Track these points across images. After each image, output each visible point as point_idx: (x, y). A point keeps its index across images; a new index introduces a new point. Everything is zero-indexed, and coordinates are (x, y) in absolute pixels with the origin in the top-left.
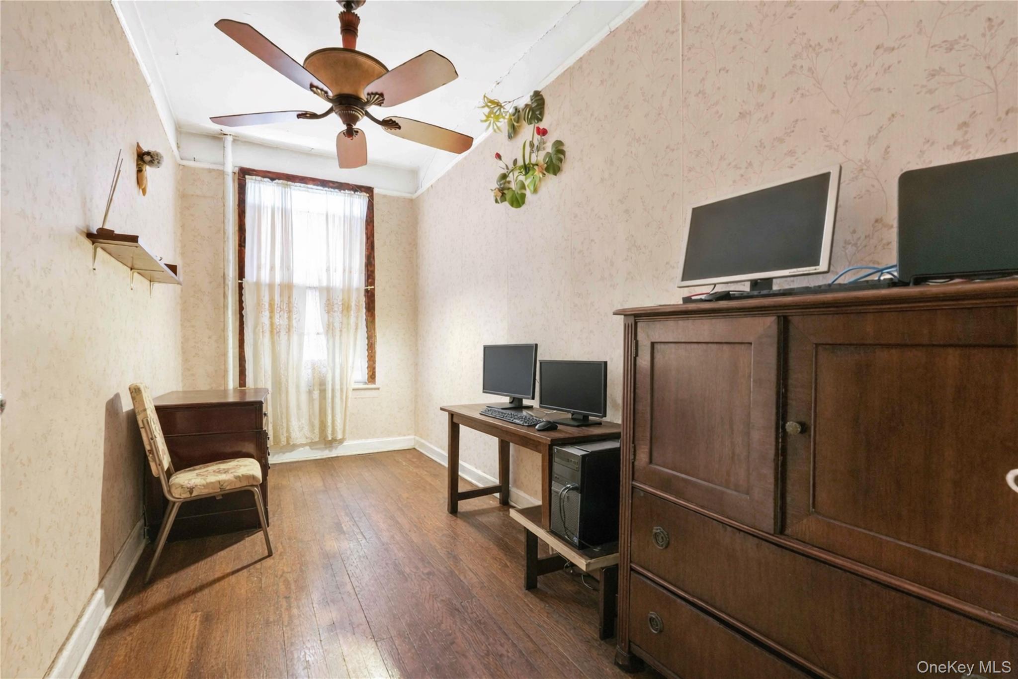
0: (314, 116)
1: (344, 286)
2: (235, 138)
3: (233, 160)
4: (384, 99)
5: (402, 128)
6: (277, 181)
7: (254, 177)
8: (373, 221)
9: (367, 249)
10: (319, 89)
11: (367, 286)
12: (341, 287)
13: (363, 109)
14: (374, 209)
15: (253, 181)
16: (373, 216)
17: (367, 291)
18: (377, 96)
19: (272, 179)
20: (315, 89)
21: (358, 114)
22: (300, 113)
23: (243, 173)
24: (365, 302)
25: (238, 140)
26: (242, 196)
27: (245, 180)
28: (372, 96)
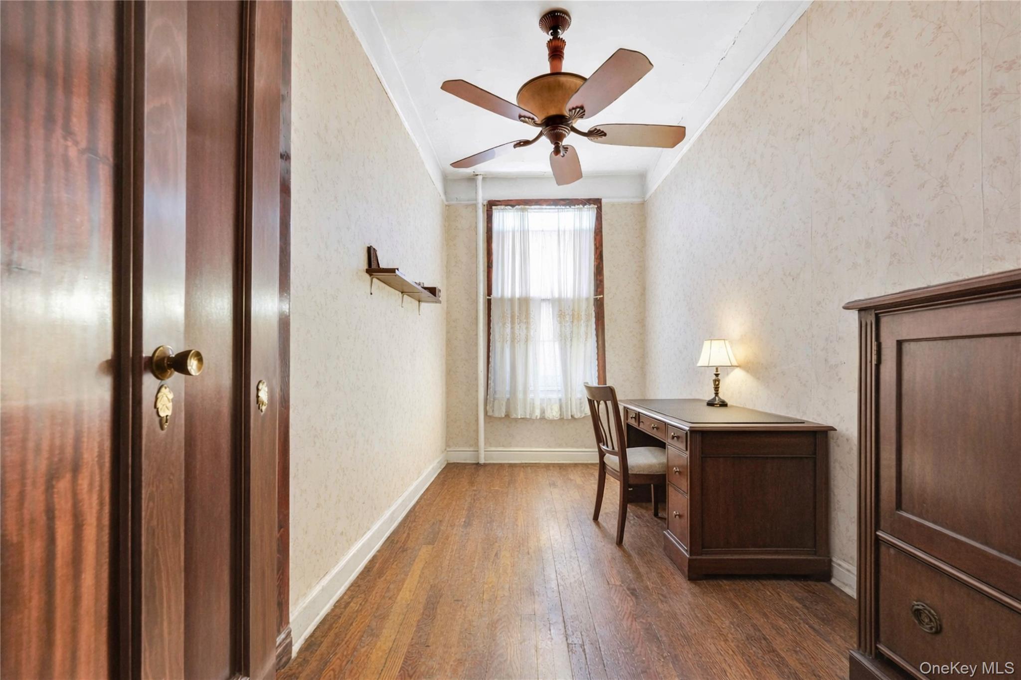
0: (526, 143)
1: (574, 295)
2: (484, 176)
3: (483, 195)
4: (584, 111)
5: (607, 134)
6: (517, 207)
7: (499, 207)
8: (601, 232)
9: (596, 259)
10: (527, 117)
11: (597, 295)
12: (572, 297)
13: (568, 125)
14: (603, 220)
15: (498, 211)
16: (601, 228)
17: (596, 300)
18: (578, 110)
19: (513, 206)
20: (523, 118)
21: (563, 132)
22: (515, 143)
23: (491, 205)
24: (594, 311)
25: (486, 178)
26: (489, 225)
27: (492, 211)
28: (574, 111)
